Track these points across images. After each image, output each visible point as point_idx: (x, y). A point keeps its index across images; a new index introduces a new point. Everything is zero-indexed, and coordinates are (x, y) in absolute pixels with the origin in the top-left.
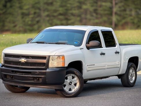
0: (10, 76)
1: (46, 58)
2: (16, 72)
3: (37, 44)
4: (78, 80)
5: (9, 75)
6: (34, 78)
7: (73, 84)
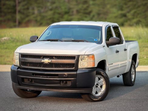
0: (29, 79)
1: (75, 58)
2: (36, 74)
3: (50, 42)
4: (104, 82)
5: (26, 78)
6: (60, 81)
7: (99, 86)
